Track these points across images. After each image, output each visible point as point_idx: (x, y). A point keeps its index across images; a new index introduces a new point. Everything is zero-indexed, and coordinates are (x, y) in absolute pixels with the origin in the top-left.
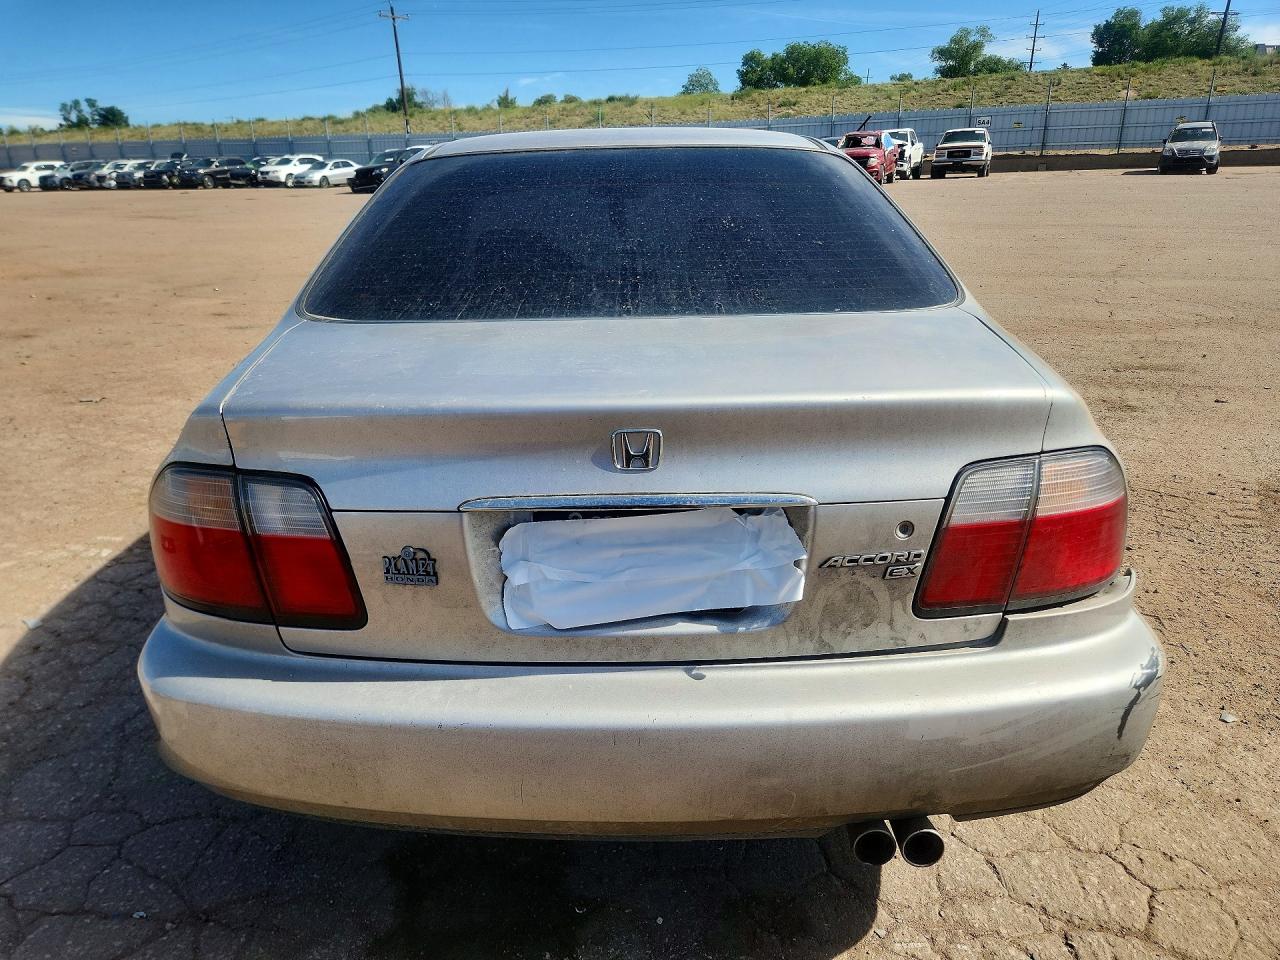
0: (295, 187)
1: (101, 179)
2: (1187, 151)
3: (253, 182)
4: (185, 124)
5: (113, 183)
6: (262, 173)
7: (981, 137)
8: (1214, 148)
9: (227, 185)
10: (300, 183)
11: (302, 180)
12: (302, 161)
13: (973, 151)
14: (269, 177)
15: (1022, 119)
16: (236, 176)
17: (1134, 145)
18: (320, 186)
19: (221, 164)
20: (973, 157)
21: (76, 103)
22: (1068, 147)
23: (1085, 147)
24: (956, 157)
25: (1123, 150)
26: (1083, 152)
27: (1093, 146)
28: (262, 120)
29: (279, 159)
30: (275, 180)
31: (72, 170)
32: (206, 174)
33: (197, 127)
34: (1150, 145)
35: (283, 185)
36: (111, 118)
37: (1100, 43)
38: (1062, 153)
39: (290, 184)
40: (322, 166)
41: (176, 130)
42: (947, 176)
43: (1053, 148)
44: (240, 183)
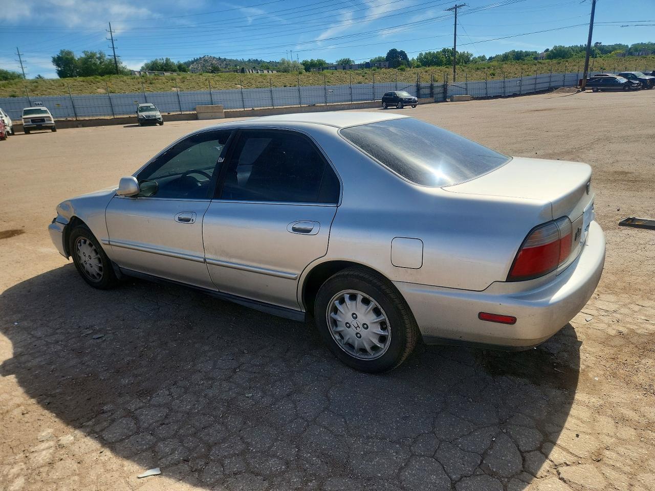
2: (149, 116)
7: (45, 112)
8: (158, 114)
13: (45, 119)
15: (59, 102)
17: (120, 114)
20: (46, 122)
22: (89, 116)
23: (97, 115)
24: (38, 122)
25: (115, 117)
26: (97, 118)
27: (101, 115)
34: (127, 114)
37: (58, 65)
38: (87, 118)
42: (31, 132)
43: (81, 116)
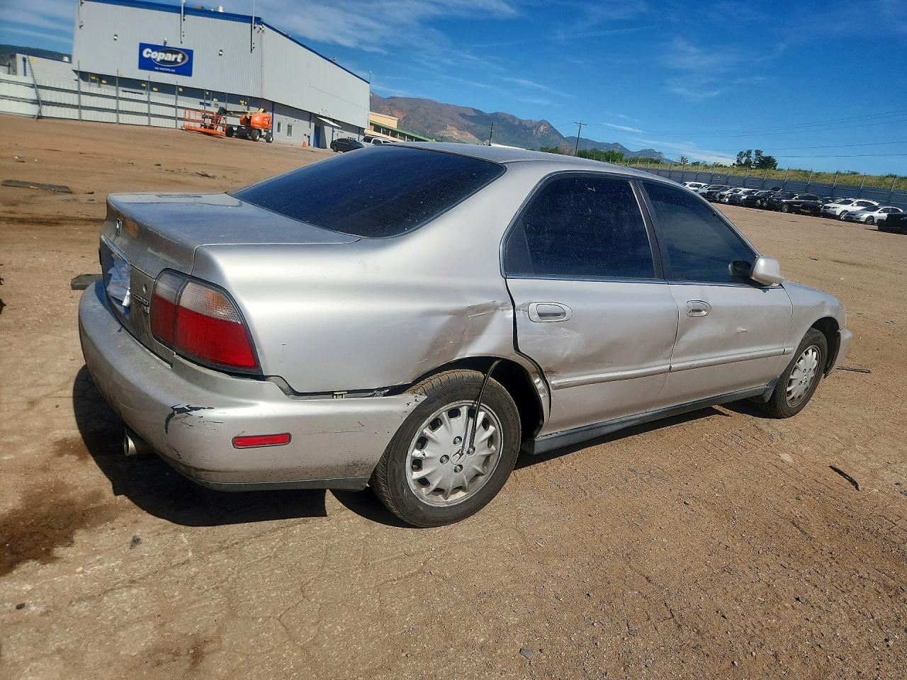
0: (845, 220)
1: (722, 196)
3: (816, 212)
4: (800, 170)
5: (727, 200)
6: (825, 207)
9: (798, 212)
10: (850, 218)
11: (852, 216)
12: (859, 204)
14: (828, 211)
16: (805, 206)
18: (865, 223)
19: (800, 198)
21: (750, 152)
28: (856, 173)
29: (843, 200)
30: (833, 213)
31: (709, 189)
32: (786, 202)
33: (806, 173)
35: (837, 218)
36: (767, 163)
39: (843, 217)
40: (875, 209)
41: (791, 173)
44: (807, 211)
